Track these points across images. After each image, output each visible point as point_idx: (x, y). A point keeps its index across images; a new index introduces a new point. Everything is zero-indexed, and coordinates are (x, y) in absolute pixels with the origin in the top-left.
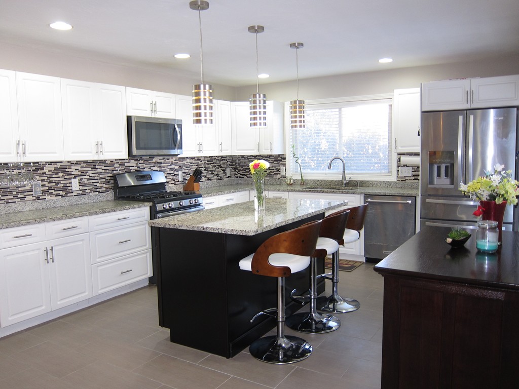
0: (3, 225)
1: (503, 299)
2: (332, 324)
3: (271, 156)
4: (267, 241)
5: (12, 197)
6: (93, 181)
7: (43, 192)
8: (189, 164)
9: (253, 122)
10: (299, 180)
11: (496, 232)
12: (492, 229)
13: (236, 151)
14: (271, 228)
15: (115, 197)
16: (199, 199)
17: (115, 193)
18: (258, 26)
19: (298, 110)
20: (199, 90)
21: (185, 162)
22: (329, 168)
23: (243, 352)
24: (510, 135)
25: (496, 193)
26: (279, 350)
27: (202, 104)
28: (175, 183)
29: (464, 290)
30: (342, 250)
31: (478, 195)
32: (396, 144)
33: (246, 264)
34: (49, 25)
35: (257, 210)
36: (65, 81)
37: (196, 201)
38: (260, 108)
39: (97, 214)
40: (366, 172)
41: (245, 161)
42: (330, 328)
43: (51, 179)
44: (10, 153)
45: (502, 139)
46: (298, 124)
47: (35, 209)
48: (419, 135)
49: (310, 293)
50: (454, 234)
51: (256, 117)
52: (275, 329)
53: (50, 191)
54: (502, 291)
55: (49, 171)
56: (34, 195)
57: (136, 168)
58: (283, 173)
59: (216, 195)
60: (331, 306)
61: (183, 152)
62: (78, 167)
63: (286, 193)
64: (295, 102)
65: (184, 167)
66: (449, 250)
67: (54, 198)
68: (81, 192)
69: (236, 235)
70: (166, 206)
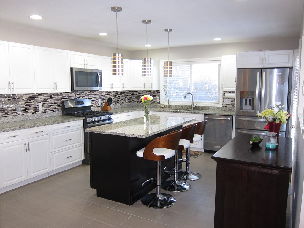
0: (2, 130)
1: (278, 174)
2: (186, 187)
3: (152, 91)
4: (152, 141)
5: (5, 114)
6: (50, 105)
7: (22, 111)
8: (105, 95)
9: (144, 74)
10: (167, 105)
11: (275, 138)
12: (273, 137)
13: (132, 88)
14: (155, 134)
15: (63, 114)
16: (111, 115)
17: (63, 112)
18: (148, 20)
19: (168, 67)
20: (115, 57)
21: (102, 94)
22: (185, 99)
23: (137, 202)
24: (285, 83)
25: (276, 117)
26: (157, 201)
27: (117, 65)
28: (96, 106)
29: (258, 169)
30: (192, 145)
31: (267, 118)
32: (222, 86)
33: (140, 154)
34: (29, 16)
35: (145, 123)
36: (36, 47)
37: (110, 117)
38: (148, 66)
39: (54, 124)
40: (205, 101)
41: (136, 93)
42: (185, 189)
43: (27, 104)
44: (5, 89)
45: (281, 85)
46: (168, 75)
47: (17, 120)
48: (235, 82)
49: (175, 169)
50: (254, 139)
51: (146, 71)
52: (155, 189)
53: (26, 110)
54: (278, 170)
55: (26, 99)
56: (17, 113)
57: (75, 97)
58: (158, 101)
59: (120, 113)
60: (185, 177)
61: (102, 89)
62: (42, 96)
63: (160, 113)
64: (167, 62)
65: (102, 97)
66: (251, 147)
67: (28, 114)
68: (44, 111)
69: (135, 138)
70: (93, 119)
